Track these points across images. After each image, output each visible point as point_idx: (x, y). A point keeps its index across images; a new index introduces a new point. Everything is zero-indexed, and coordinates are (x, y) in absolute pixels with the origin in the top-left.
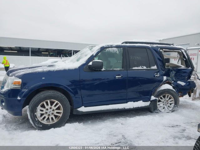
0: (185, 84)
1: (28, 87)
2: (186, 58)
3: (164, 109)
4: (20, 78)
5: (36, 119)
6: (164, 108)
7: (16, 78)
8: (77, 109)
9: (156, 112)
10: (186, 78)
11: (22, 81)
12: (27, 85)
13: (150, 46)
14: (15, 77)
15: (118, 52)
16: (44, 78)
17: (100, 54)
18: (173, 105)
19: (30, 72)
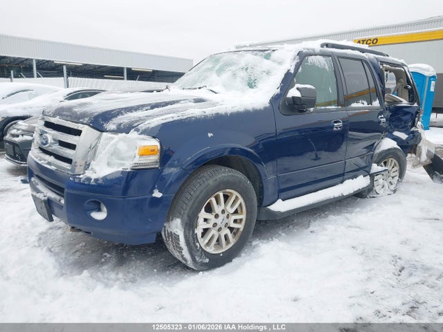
0: (407, 136)
1: (178, 160)
2: (410, 84)
3: (383, 189)
4: (154, 137)
5: (197, 244)
6: (383, 187)
7: (142, 136)
8: (268, 207)
9: (372, 196)
10: (410, 124)
11: (161, 144)
12: (174, 157)
13: (367, 57)
14: (141, 134)
15: (327, 67)
16: (212, 134)
17: (300, 69)
18: (397, 178)
19: (176, 119)
